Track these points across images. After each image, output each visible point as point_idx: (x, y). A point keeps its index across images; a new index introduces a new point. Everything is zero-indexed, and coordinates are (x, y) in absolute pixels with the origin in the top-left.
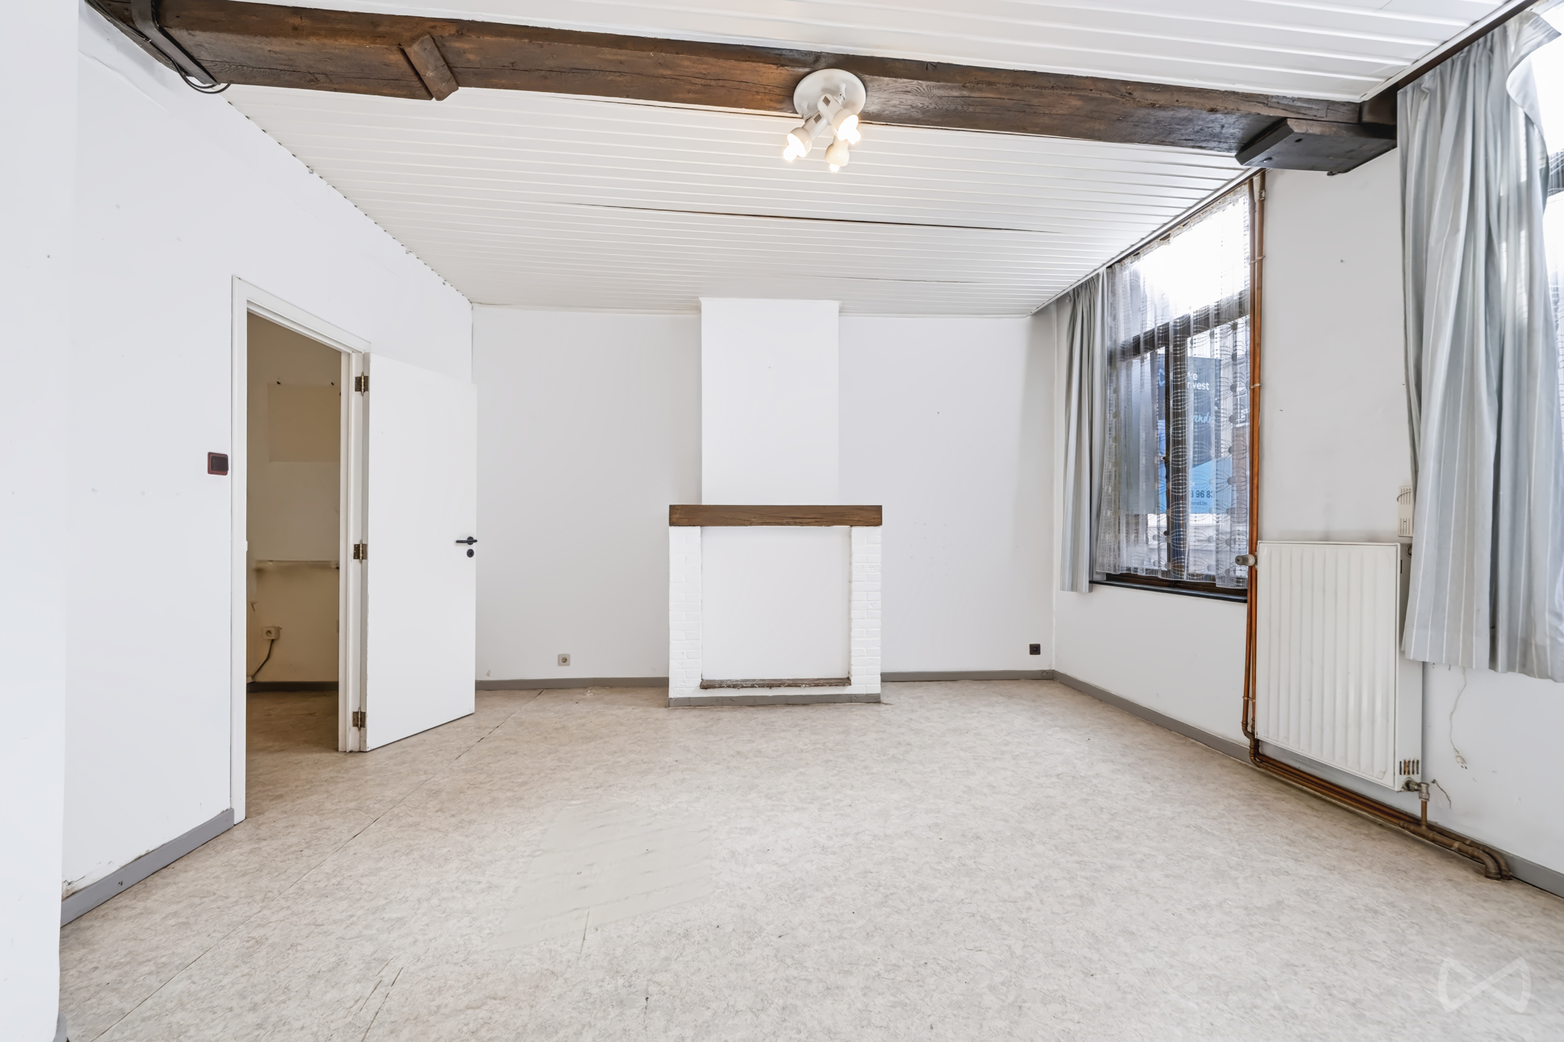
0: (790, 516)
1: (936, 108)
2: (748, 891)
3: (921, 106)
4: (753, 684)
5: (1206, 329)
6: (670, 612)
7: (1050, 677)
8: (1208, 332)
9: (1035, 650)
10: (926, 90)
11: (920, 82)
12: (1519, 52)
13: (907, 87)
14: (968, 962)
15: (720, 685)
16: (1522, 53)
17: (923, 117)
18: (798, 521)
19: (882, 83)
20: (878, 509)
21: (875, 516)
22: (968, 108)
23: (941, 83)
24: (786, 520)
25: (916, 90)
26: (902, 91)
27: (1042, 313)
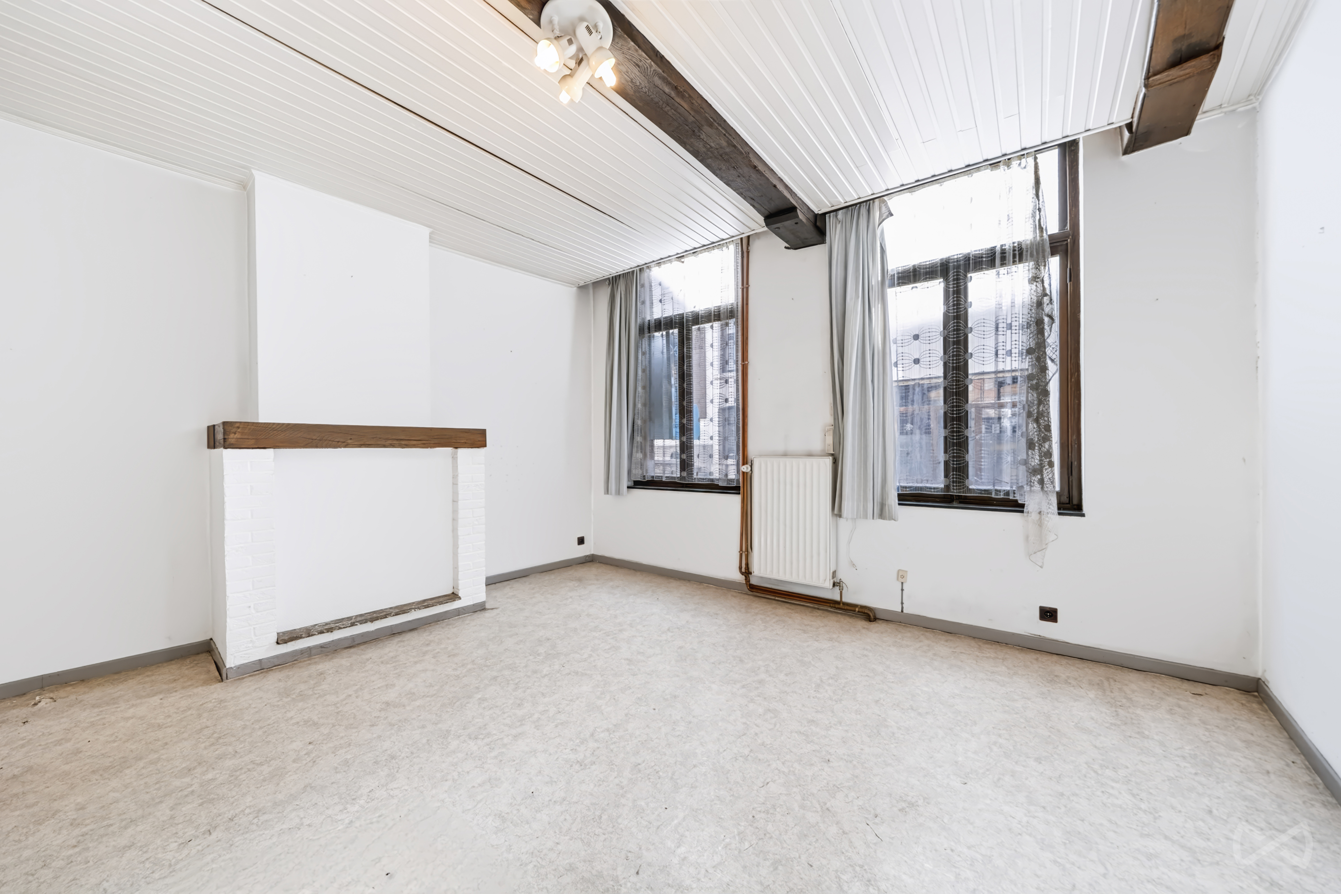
0: (394, 437)
1: (646, 93)
2: (560, 847)
3: (638, 84)
4: (352, 622)
5: (708, 323)
6: (227, 558)
7: (591, 560)
8: (710, 324)
9: (581, 541)
10: (651, 73)
11: (652, 63)
12: (882, 217)
13: (641, 61)
14: (771, 797)
15: (308, 632)
16: (884, 218)
17: (632, 95)
18: (403, 442)
19: (626, 45)
20: (483, 433)
21: (480, 439)
22: (666, 107)
23: (665, 75)
24: (390, 442)
25: (645, 69)
26: (635, 62)
27: (583, 288)
